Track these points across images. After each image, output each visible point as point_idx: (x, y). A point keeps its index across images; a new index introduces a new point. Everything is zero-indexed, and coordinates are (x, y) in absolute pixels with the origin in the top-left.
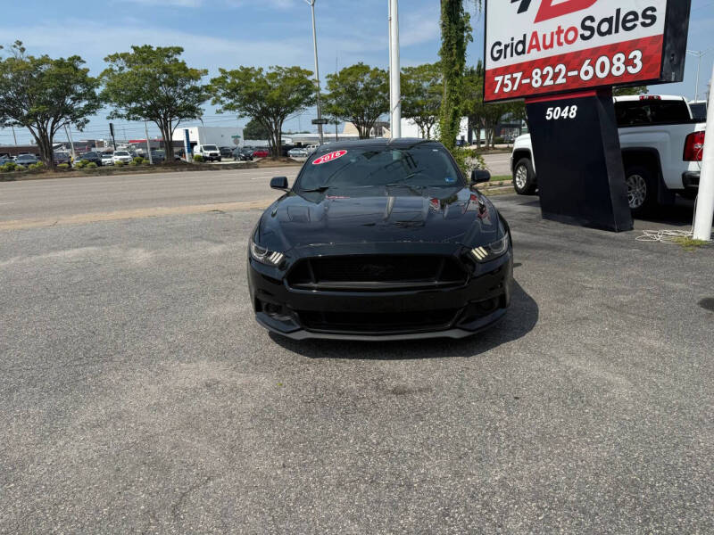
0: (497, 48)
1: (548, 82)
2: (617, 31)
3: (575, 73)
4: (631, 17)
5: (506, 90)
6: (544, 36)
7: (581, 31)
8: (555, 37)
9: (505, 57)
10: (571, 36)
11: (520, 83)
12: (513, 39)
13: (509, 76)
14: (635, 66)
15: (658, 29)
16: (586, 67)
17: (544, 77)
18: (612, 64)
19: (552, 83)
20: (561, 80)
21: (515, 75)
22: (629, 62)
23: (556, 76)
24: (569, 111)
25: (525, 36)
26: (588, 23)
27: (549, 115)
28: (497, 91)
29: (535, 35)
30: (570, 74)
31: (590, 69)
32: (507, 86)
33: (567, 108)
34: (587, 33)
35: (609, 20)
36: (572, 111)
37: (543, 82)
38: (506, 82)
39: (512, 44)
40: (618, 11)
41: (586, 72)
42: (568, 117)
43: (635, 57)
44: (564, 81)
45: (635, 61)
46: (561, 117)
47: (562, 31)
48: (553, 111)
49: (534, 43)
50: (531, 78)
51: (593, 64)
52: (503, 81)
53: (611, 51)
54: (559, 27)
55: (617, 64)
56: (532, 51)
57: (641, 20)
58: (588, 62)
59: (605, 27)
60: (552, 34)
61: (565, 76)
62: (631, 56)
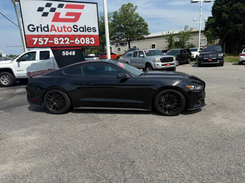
0: (32, 27)
1: (62, 43)
2: (86, 31)
3: (73, 41)
4: (89, 28)
5: (40, 44)
6: (58, 28)
7: (73, 29)
8: (63, 29)
9: (38, 31)
10: (69, 29)
11: (48, 42)
12: (41, 25)
13: (42, 39)
14: (92, 42)
15: (97, 33)
16: (77, 40)
17: (60, 41)
18: (85, 41)
19: (64, 43)
20: (67, 43)
21: (44, 39)
22: (90, 41)
23: (65, 41)
24: (72, 53)
25: (48, 25)
26: (75, 27)
27: (64, 54)
28: (35, 43)
29: (53, 26)
30: (71, 41)
31: (78, 41)
32: (41, 42)
33: (71, 52)
34: (76, 30)
35: (83, 28)
36: (73, 53)
37: (60, 42)
38: (40, 41)
39: (41, 27)
40: (85, 26)
41: (77, 41)
42: (72, 54)
43: (92, 39)
44: (69, 43)
45: (92, 41)
46: (69, 55)
47: (66, 27)
48: (65, 53)
49: (53, 28)
50: (54, 41)
51: (79, 39)
52: (38, 40)
53: (85, 36)
54: (64, 26)
55: (87, 41)
56: (52, 31)
57: (92, 30)
58: (77, 38)
59: (82, 29)
60: (61, 27)
61: (69, 42)
62: (91, 39)
